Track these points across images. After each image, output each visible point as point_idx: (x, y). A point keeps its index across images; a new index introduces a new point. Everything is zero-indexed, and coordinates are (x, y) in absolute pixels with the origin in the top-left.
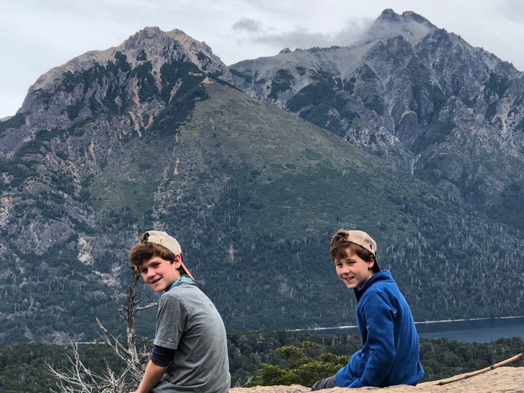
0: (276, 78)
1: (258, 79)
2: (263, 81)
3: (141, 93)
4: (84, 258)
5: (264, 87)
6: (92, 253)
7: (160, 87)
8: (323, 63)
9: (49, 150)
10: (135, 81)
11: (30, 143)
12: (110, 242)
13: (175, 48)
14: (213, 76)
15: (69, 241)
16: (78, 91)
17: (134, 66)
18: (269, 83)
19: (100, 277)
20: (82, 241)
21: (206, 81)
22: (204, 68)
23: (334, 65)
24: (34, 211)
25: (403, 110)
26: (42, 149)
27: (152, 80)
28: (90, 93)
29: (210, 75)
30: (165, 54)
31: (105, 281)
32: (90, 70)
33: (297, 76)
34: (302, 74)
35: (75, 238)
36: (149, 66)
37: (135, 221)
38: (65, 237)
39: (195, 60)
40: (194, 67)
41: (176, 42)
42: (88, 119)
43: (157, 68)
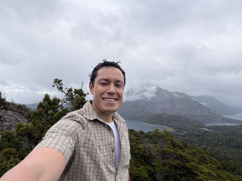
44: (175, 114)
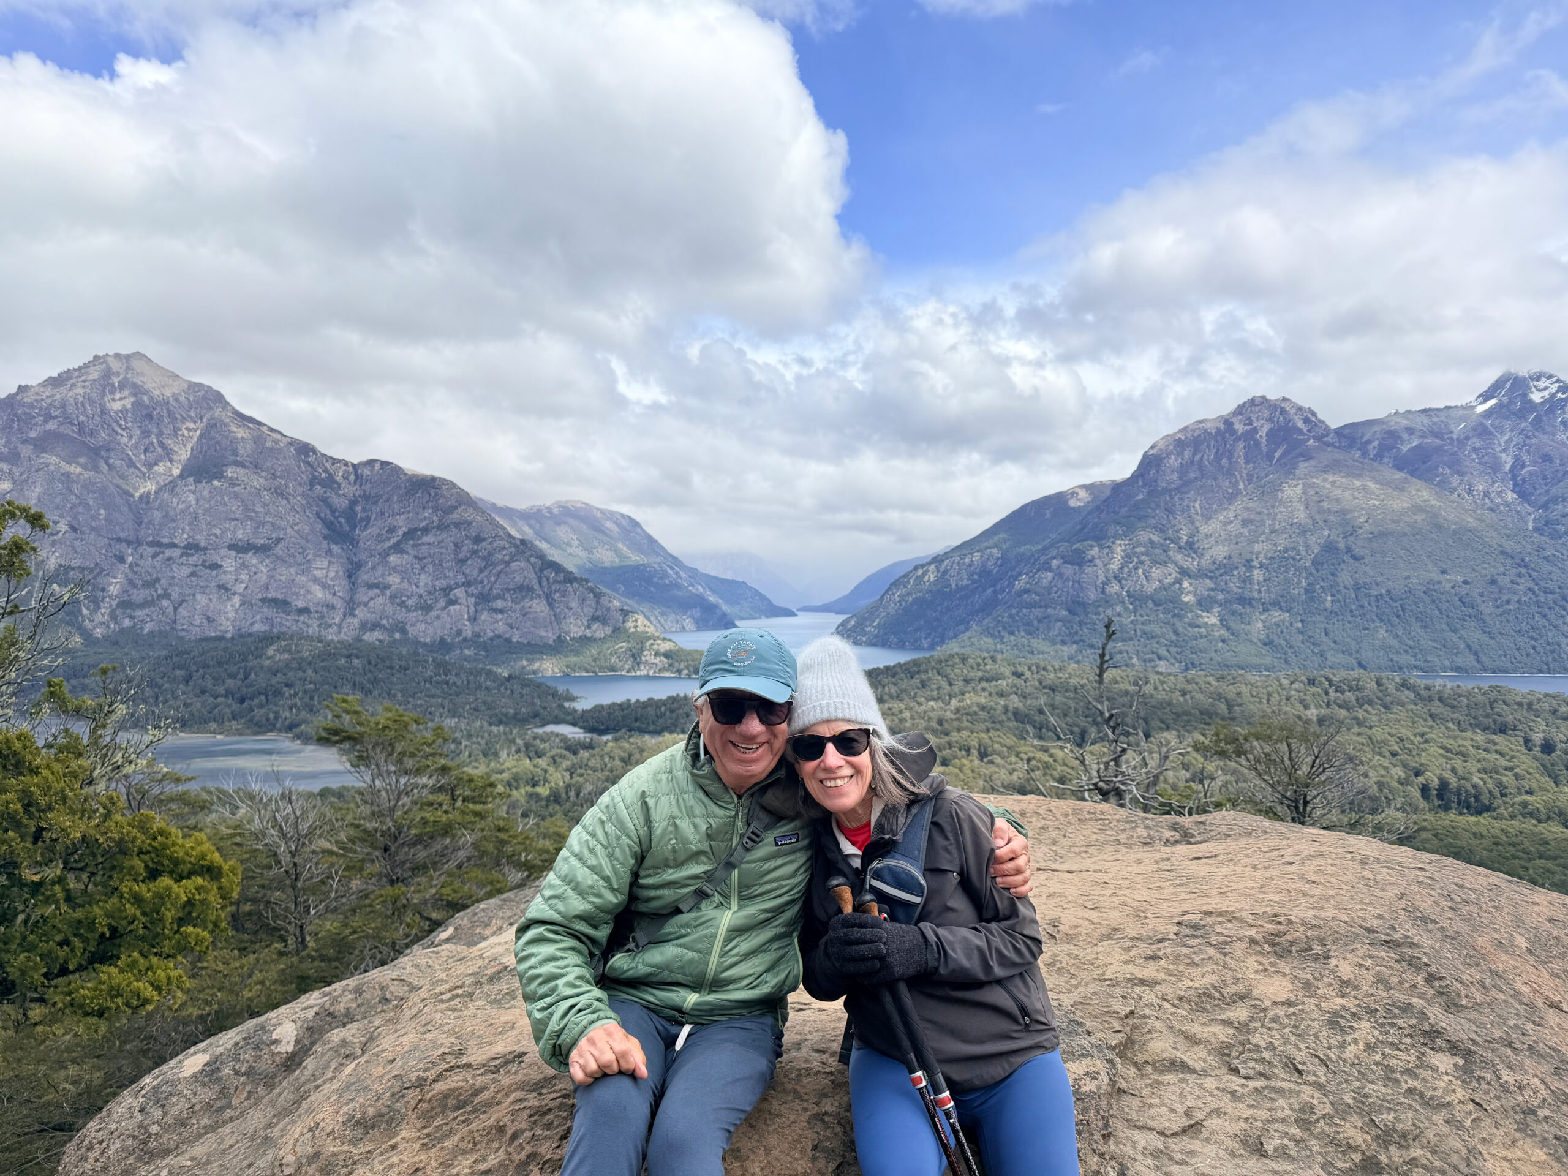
0: (1383, 439)
1: (1365, 439)
2: (1369, 442)
3: (1246, 455)
4: (1187, 599)
5: (1370, 447)
6: (1195, 595)
7: (1265, 450)
8: (1434, 423)
9: (1158, 506)
10: (1241, 444)
11: (1142, 500)
12: (1213, 586)
13: (1281, 414)
14: (1318, 438)
15: (1174, 583)
16: (1187, 454)
17: (1240, 431)
18: (1376, 443)
19: (1201, 616)
20: (1186, 584)
21: (1311, 442)
22: (1309, 431)
23: (1447, 425)
24: (1143, 558)
25: (1523, 466)
26: (1153, 505)
27: (1257, 444)
28: (1197, 458)
29: (1314, 437)
30: (1270, 420)
31: (1206, 620)
32: (1199, 436)
33: (1405, 436)
34: (1411, 434)
35: (1179, 581)
36: (1255, 430)
37: (1237, 568)
38: (1170, 580)
39: (1300, 424)
40: (1300, 431)
41: (1282, 408)
42: (1196, 478)
43: (1263, 433)
44: (366, 637)
